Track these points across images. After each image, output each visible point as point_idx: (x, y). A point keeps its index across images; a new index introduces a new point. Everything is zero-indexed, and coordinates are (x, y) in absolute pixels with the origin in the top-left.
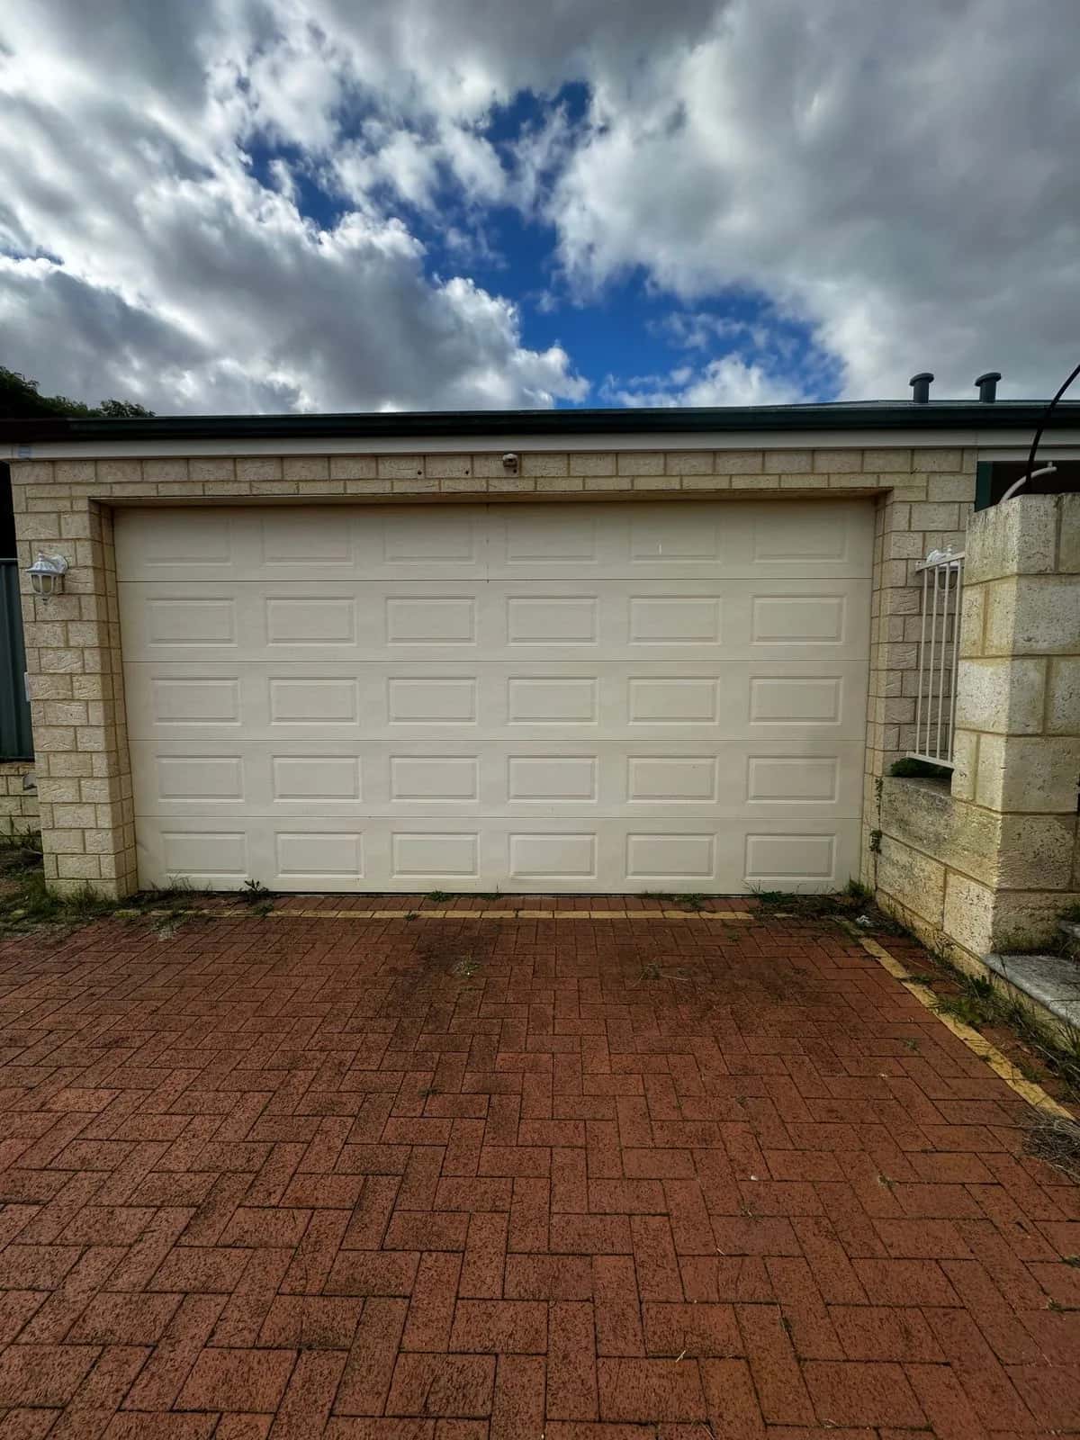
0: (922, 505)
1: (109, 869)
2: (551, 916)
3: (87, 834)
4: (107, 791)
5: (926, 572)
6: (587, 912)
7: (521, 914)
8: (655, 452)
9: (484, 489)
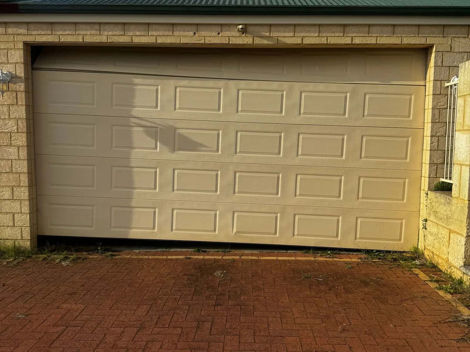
0: (449, 53)
1: (27, 235)
2: (258, 258)
3: (16, 216)
4: (27, 194)
5: (449, 86)
6: (276, 257)
7: (242, 257)
8: (315, 25)
9: (227, 42)
